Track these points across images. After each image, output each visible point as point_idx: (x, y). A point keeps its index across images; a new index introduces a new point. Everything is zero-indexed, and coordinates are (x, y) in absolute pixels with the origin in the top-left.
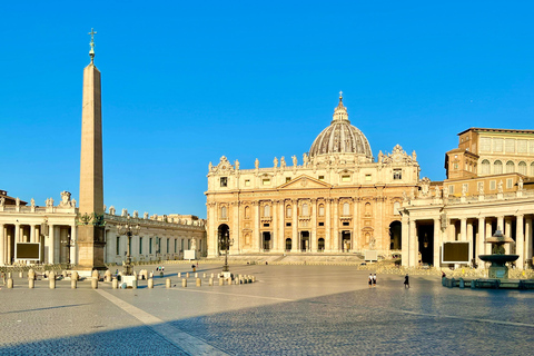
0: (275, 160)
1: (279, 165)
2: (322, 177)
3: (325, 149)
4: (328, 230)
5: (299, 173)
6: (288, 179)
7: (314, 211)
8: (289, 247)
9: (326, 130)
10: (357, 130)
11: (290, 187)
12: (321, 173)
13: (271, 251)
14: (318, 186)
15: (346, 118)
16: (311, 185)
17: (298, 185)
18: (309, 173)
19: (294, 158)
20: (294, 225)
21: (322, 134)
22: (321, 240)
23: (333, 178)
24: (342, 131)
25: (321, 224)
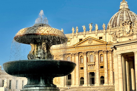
0: (73, 29)
1: (75, 32)
2: (101, 38)
3: (114, 25)
4: (106, 71)
5: (87, 36)
6: (81, 40)
7: (97, 59)
8: (82, 83)
9: (116, 14)
10: (133, 13)
11: (82, 45)
12: (100, 35)
13: (72, 86)
14: (99, 43)
15: (127, 7)
16: (94, 43)
17: (86, 43)
18: (93, 36)
19: (84, 27)
20: (85, 69)
21: (113, 17)
22: (102, 77)
23: (108, 38)
24: (124, 14)
25: (102, 67)
